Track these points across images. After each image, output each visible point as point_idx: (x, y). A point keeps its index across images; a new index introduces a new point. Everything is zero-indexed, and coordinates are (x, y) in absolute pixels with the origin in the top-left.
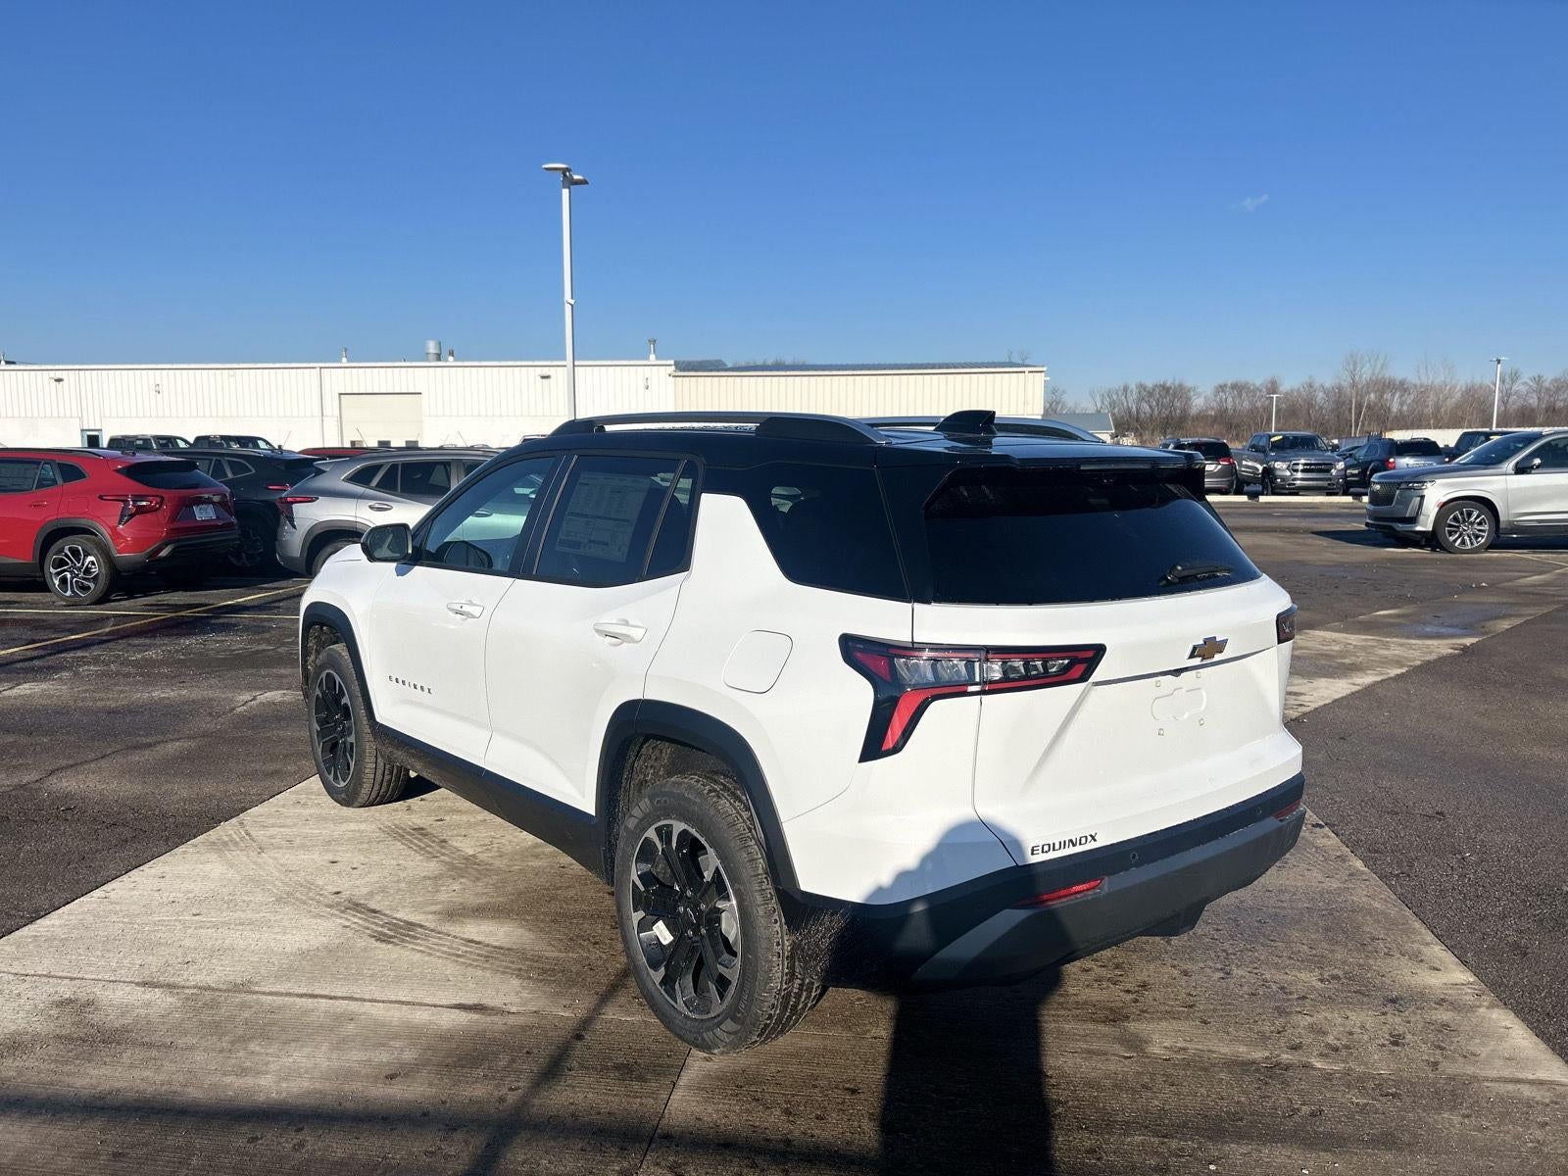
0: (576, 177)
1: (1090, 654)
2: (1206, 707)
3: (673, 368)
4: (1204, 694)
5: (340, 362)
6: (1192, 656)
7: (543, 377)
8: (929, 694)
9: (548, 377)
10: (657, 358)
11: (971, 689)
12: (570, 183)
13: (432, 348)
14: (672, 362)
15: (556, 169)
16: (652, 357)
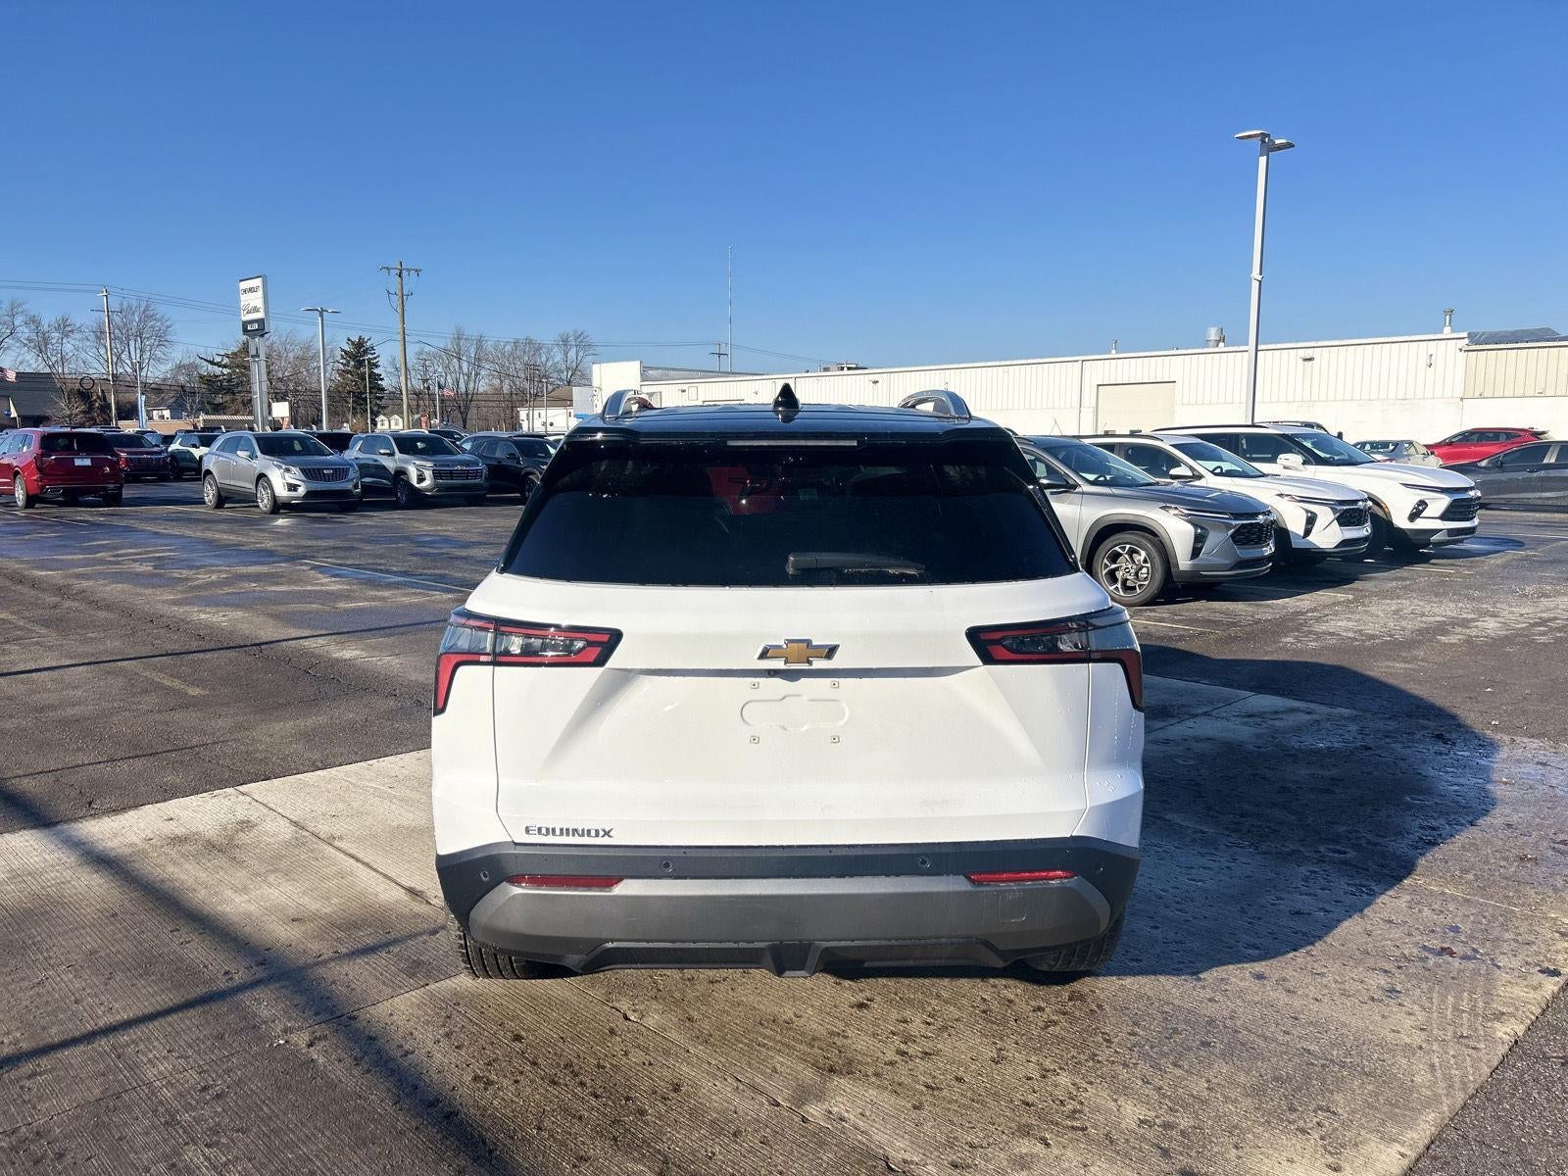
0: (1277, 142)
1: (606, 638)
2: (847, 722)
3: (1466, 341)
4: (844, 705)
5: (1110, 353)
6: (764, 655)
7: (1306, 360)
8: (459, 658)
9: (1310, 359)
10: (1453, 331)
11: (483, 658)
12: (1268, 147)
13: (1213, 334)
14: (1465, 335)
15: (1249, 137)
16: (1447, 330)
